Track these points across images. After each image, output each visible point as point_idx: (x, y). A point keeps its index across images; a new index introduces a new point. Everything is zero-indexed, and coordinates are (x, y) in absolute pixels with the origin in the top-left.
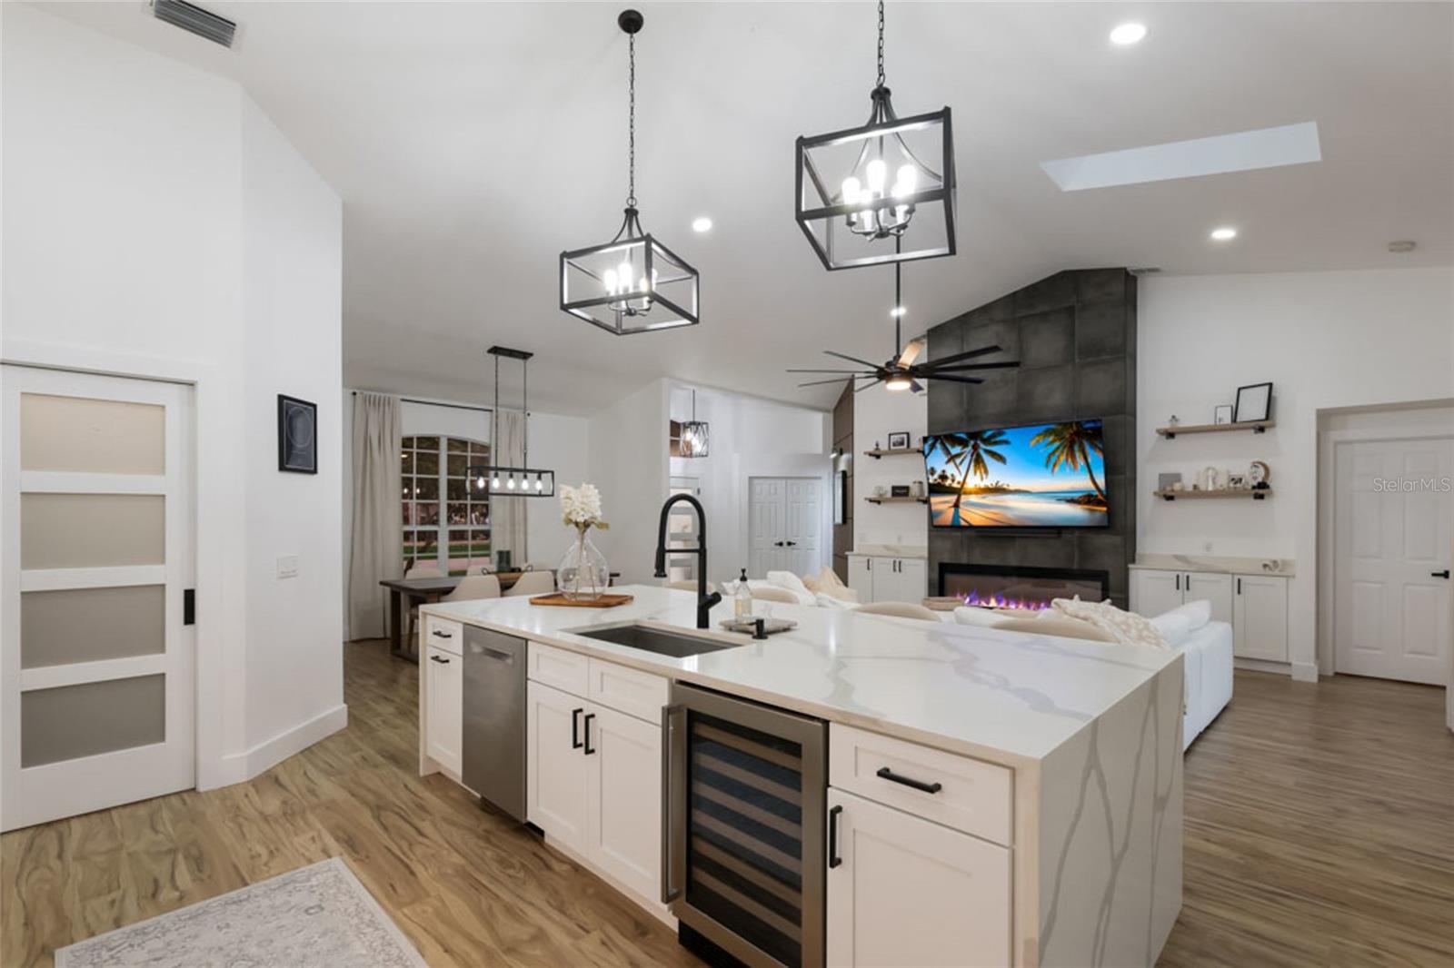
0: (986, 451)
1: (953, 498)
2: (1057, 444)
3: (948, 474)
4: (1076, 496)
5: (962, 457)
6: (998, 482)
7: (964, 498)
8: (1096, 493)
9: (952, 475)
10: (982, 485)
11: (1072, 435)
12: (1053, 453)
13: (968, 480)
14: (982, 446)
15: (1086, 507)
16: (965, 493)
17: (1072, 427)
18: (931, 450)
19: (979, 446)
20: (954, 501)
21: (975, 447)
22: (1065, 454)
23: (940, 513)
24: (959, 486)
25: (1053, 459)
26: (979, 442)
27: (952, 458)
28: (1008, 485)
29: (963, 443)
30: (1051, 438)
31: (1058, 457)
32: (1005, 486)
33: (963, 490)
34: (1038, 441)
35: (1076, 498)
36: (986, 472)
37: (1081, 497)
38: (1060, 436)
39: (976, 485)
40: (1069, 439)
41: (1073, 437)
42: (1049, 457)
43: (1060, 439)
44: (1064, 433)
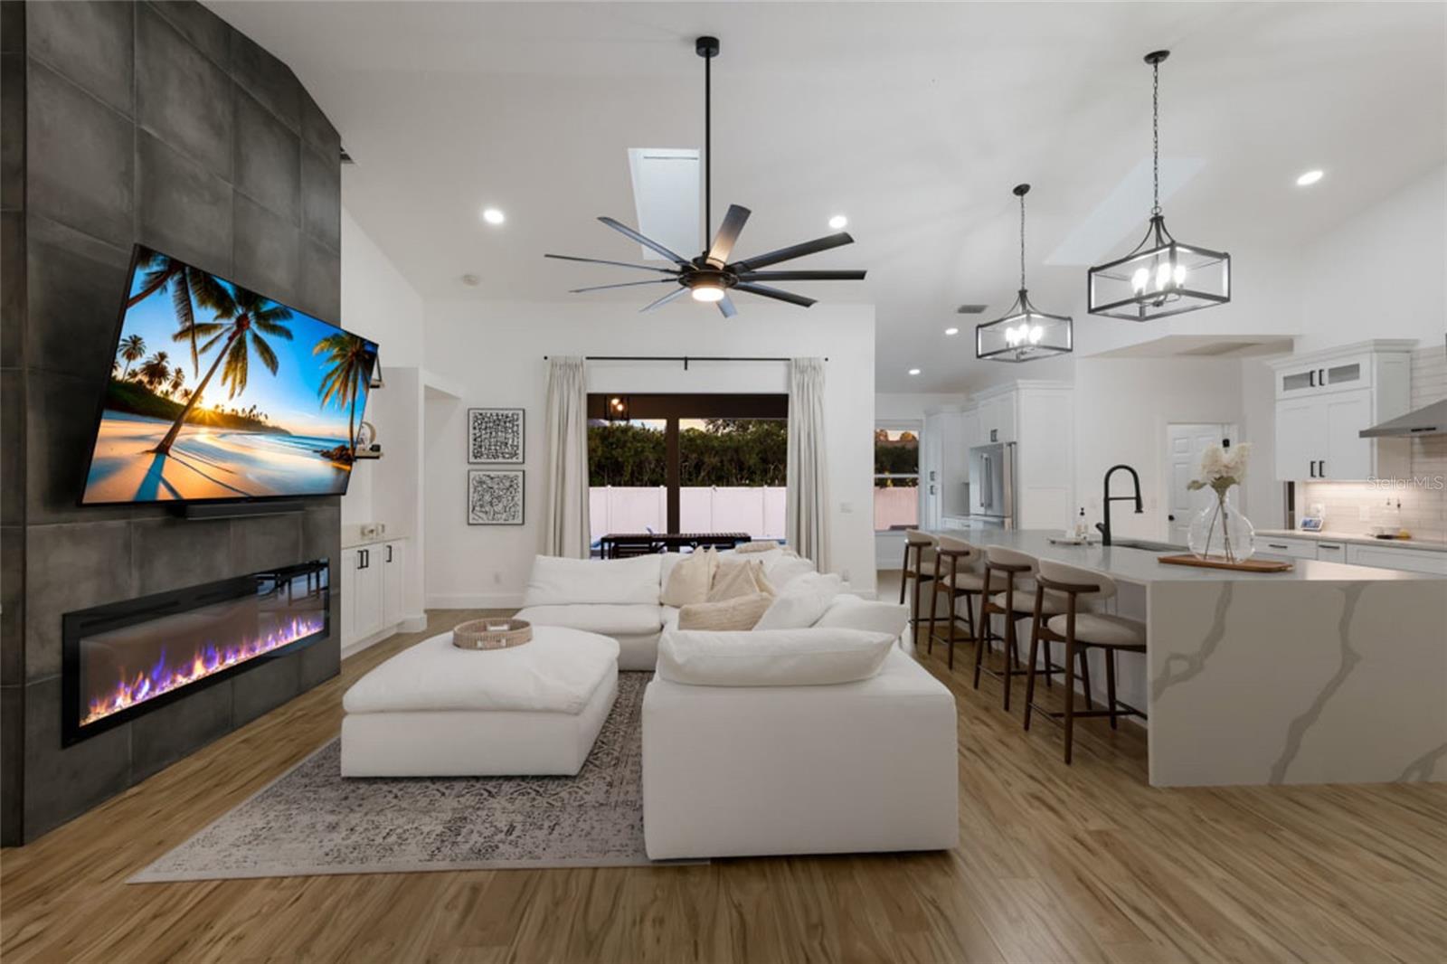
0: (257, 339)
1: (159, 430)
2: (338, 362)
3: (171, 367)
5: (213, 336)
6: (255, 407)
7: (185, 433)
8: (348, 446)
9: (179, 371)
10: (229, 407)
11: (354, 354)
12: (329, 376)
14: (254, 326)
15: (337, 464)
16: (191, 421)
17: (356, 343)
18: (147, 292)
19: (249, 323)
20: (162, 437)
21: (242, 323)
22: (340, 380)
23: (115, 466)
24: (184, 402)
25: (329, 383)
26: (250, 315)
27: (192, 330)
28: (266, 417)
29: (224, 304)
30: (335, 351)
32: (262, 418)
33: (185, 418)
34: (322, 349)
35: (331, 450)
36: (243, 382)
37: (336, 449)
38: (344, 353)
39: (217, 407)
40: (350, 360)
41: (354, 358)
42: (325, 380)
43: (344, 356)
44: (349, 349)
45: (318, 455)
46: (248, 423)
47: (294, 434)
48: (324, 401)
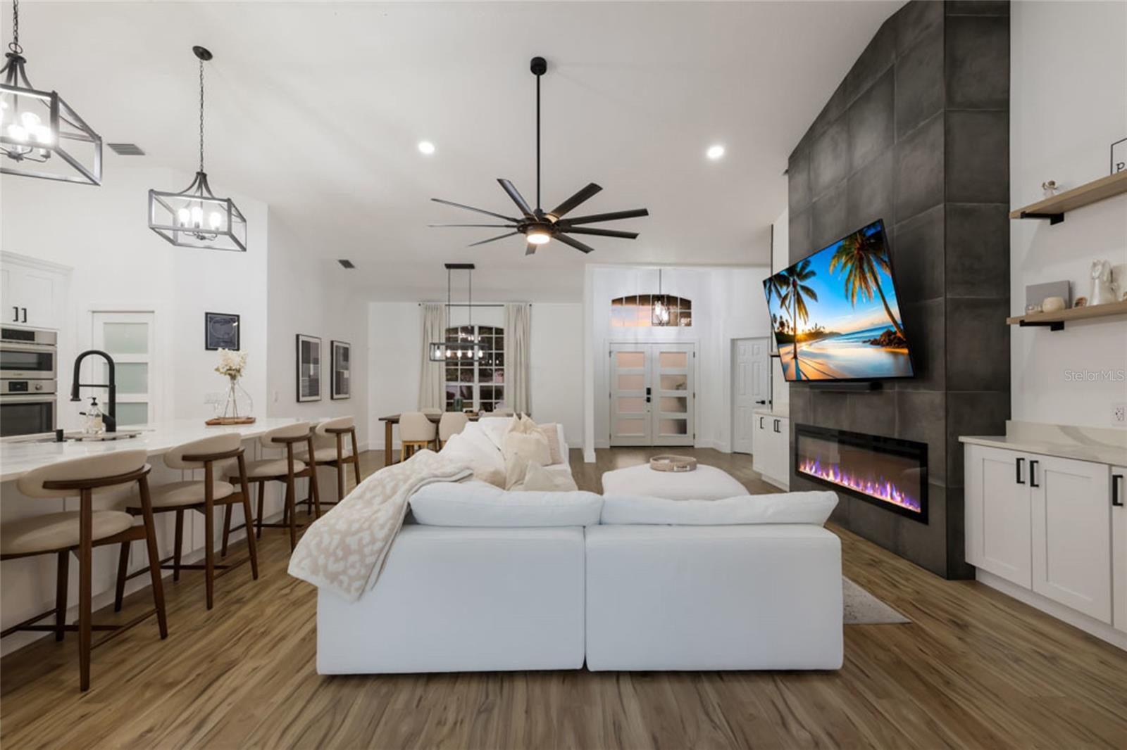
0: (802, 288)
2: (849, 265)
3: (784, 320)
4: (878, 334)
5: (789, 298)
6: (816, 325)
8: (894, 329)
9: (787, 321)
11: (859, 249)
12: (848, 279)
13: (797, 326)
14: (799, 282)
16: (798, 341)
17: (856, 239)
18: (770, 296)
19: (796, 283)
20: (794, 351)
21: (795, 285)
22: (858, 279)
24: (793, 333)
25: (850, 286)
26: (795, 277)
27: (783, 301)
28: (824, 328)
29: (787, 283)
30: (843, 260)
31: (854, 284)
32: (822, 329)
33: (796, 338)
34: (834, 266)
35: (878, 338)
36: (807, 313)
37: (882, 336)
38: (850, 255)
39: (803, 331)
40: (858, 257)
41: (861, 252)
42: (847, 285)
43: (851, 258)
44: (853, 250)
45: (868, 344)
46: (817, 335)
47: (843, 333)
48: (853, 302)
